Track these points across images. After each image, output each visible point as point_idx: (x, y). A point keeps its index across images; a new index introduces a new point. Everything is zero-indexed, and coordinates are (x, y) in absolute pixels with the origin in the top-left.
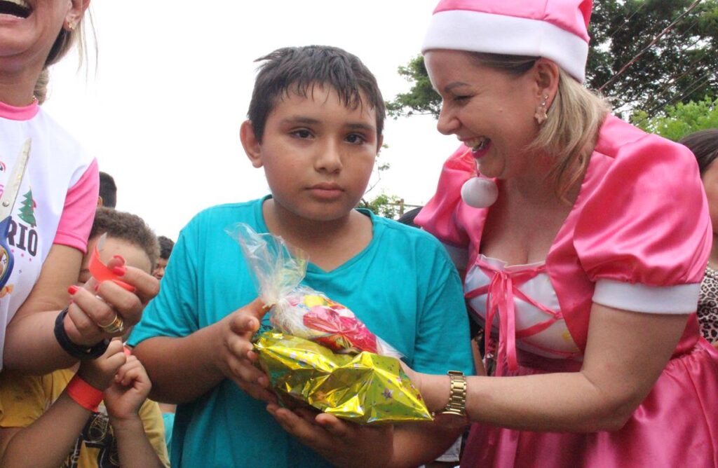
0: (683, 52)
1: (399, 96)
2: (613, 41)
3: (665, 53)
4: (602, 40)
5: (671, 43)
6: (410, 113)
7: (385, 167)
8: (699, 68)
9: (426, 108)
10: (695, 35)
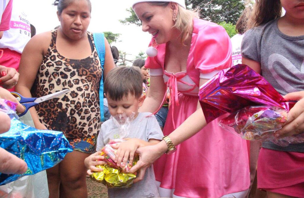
0: (213, 10)
1: (126, 18)
2: (193, 5)
3: (208, 10)
4: (189, 4)
5: (210, 7)
6: (129, 24)
7: (121, 41)
8: (217, 15)
9: (134, 23)
10: (217, 4)
